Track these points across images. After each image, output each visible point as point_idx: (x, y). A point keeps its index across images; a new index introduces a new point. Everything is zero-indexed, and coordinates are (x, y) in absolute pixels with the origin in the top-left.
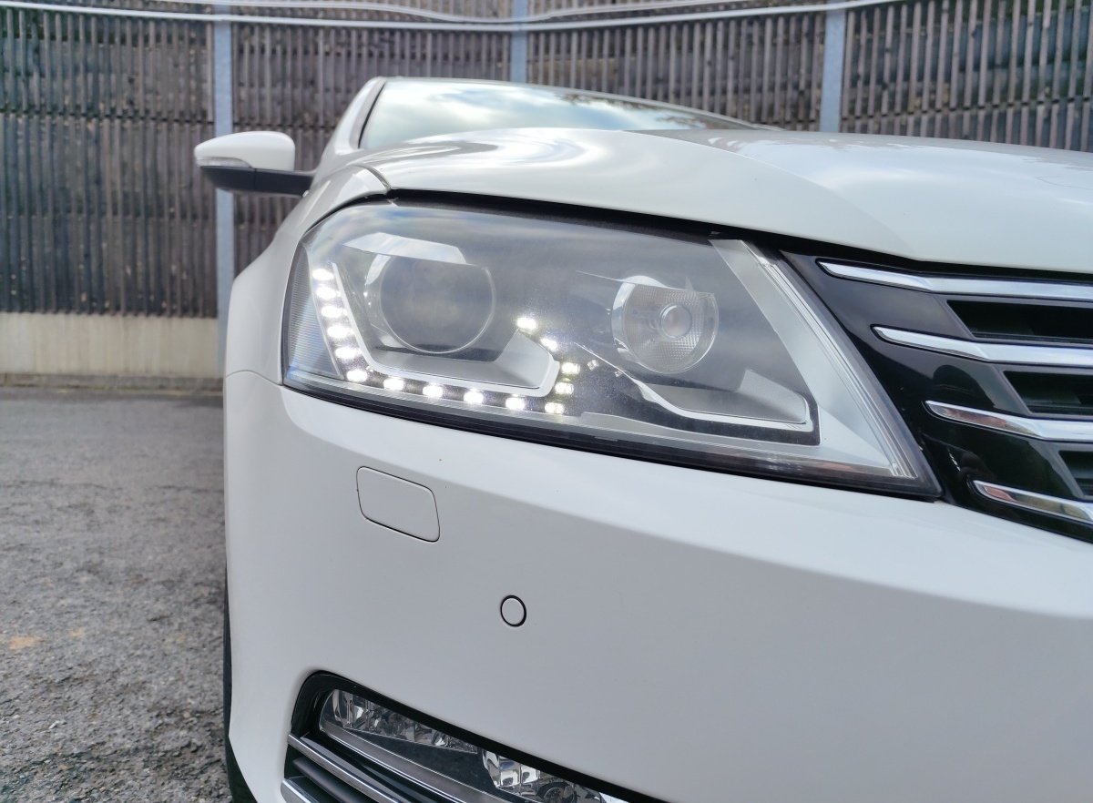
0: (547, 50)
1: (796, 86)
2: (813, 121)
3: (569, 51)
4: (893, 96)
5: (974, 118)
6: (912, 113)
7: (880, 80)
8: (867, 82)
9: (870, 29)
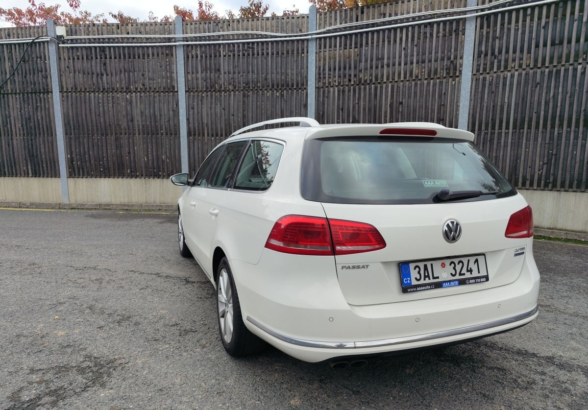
0: (325, 47)
1: (449, 58)
2: (458, 76)
3: (335, 46)
4: (499, 62)
5: (543, 73)
6: (509, 71)
7: (493, 54)
8: (486, 55)
9: (488, 27)
